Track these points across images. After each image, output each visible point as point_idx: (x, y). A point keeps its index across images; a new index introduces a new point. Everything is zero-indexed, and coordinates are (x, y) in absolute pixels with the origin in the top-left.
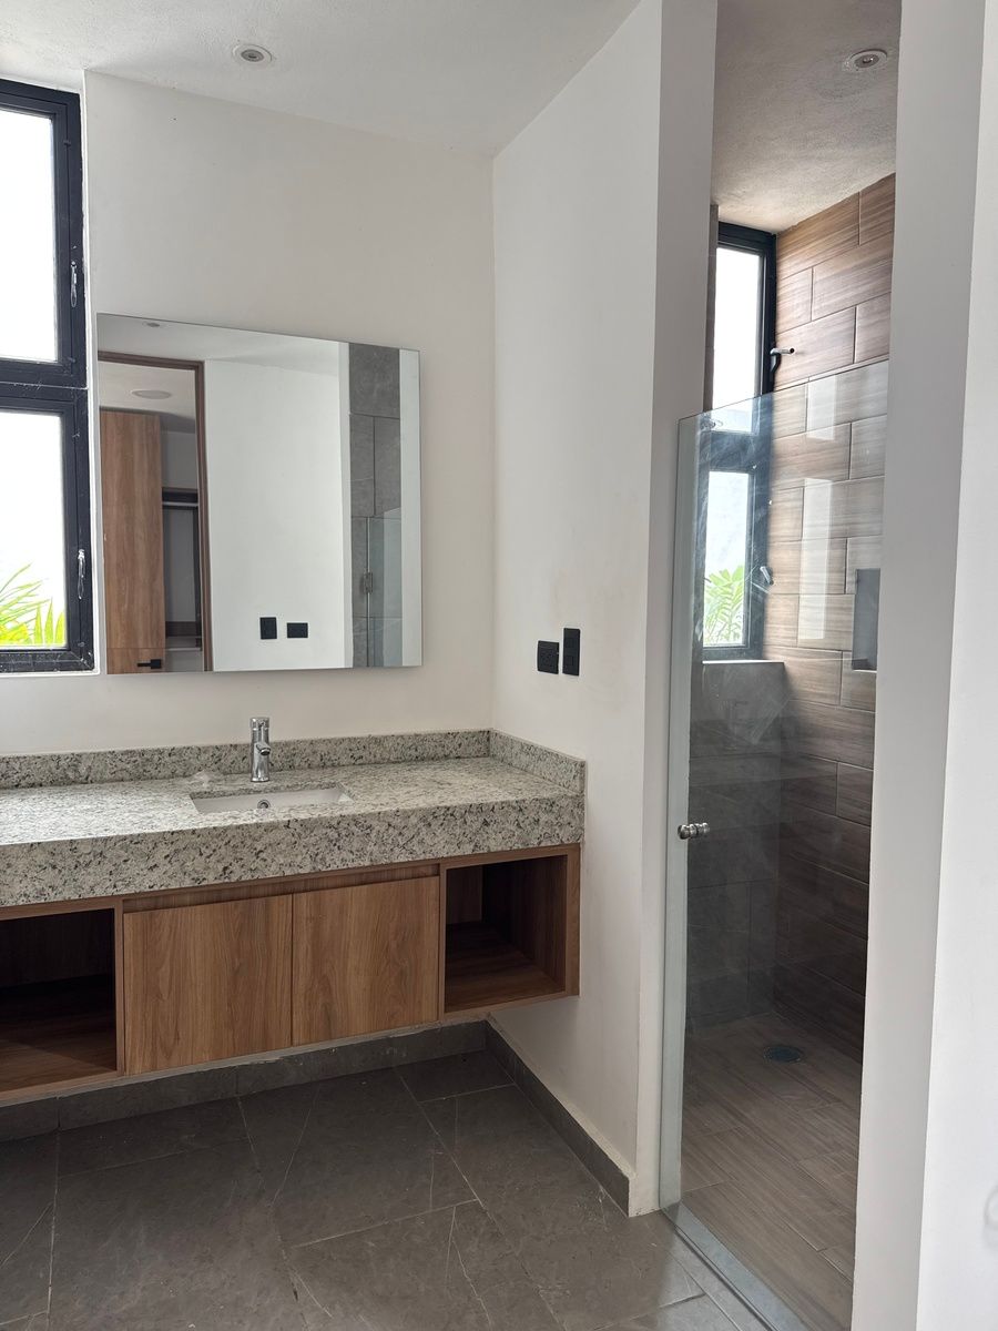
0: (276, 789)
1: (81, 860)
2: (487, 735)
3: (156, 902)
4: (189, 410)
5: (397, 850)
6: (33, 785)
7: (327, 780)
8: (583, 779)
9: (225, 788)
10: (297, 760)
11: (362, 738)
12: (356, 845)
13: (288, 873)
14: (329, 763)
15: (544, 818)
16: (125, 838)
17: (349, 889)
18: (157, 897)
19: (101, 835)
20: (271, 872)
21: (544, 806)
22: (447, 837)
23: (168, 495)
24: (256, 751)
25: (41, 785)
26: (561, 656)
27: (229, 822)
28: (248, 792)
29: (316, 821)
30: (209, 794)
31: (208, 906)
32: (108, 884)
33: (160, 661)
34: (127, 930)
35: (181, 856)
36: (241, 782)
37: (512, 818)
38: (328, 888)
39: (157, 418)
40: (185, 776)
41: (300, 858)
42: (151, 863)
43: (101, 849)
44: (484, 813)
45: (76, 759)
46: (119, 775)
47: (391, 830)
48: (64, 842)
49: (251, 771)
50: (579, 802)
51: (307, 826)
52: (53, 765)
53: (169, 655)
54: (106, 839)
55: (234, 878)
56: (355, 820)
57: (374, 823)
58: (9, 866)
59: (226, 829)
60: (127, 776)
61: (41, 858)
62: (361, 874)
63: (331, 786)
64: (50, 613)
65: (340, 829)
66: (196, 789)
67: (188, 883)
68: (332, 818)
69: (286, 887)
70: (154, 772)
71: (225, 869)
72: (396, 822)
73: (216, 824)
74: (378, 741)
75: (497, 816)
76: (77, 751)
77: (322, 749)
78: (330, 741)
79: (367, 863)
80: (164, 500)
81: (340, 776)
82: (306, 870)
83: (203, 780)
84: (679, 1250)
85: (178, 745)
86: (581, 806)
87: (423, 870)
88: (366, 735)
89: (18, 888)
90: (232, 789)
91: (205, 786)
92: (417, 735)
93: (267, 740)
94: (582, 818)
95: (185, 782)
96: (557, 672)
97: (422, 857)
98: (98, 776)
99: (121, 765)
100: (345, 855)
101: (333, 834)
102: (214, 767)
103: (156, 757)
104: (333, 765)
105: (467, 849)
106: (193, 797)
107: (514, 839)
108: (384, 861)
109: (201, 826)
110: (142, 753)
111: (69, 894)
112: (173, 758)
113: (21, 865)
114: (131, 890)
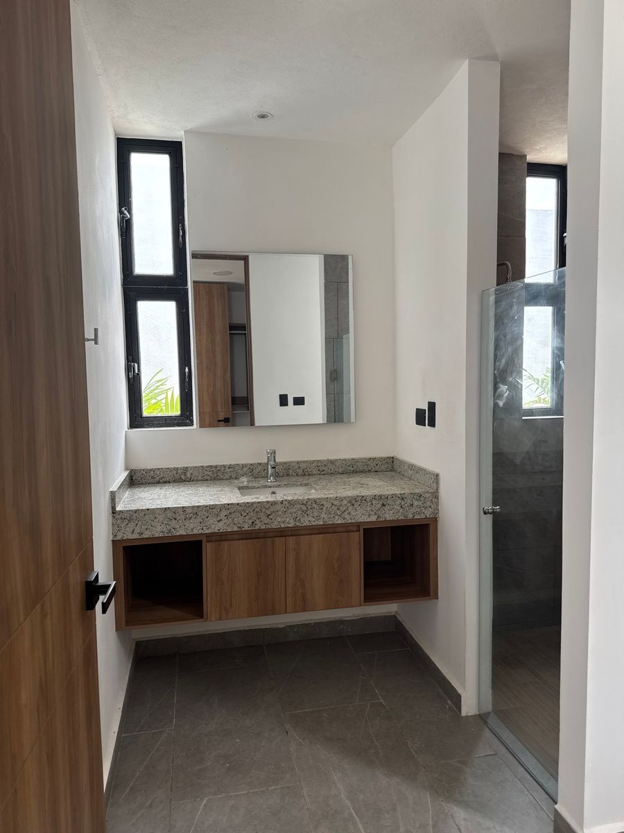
0: (279, 486)
1: (187, 516)
2: (392, 460)
3: (220, 537)
4: (242, 281)
5: (336, 517)
6: (165, 482)
7: (304, 482)
8: (438, 483)
9: (254, 485)
10: (291, 472)
11: (323, 460)
12: (316, 514)
13: (283, 526)
14: (307, 473)
15: (416, 503)
16: (207, 506)
17: (313, 536)
18: (222, 535)
19: (196, 505)
20: (275, 525)
21: (415, 497)
22: (363, 512)
23: (232, 327)
24: (269, 466)
25: (169, 482)
26: (426, 417)
27: (255, 500)
28: (266, 487)
29: (296, 501)
30: (247, 488)
31: (245, 541)
32: (199, 528)
33: (228, 418)
34: (208, 550)
35: (232, 516)
36: (263, 482)
37: (398, 503)
38: (302, 535)
39: (226, 286)
40: (236, 479)
41: (288, 519)
42: (219, 519)
43: (196, 511)
44: (383, 500)
45: (186, 469)
46: (205, 478)
47: (333, 507)
48: (180, 507)
49: (267, 477)
50: (436, 495)
51: (291, 503)
52: (175, 472)
53: (234, 415)
54: (198, 507)
55: (257, 527)
56: (315, 501)
57: (325, 503)
58: (156, 518)
59: (253, 503)
60: (209, 478)
61: (170, 515)
62: (319, 528)
63: (306, 485)
64: (173, 395)
65: (307, 506)
66: (241, 485)
67: (236, 529)
68: (304, 500)
69: (282, 533)
70: (221, 476)
71: (253, 522)
72: (337, 503)
73: (248, 501)
74: (332, 462)
75: (390, 502)
76: (186, 466)
77: (303, 466)
78: (307, 462)
79: (322, 523)
80: (230, 330)
81: (312, 479)
82: (291, 525)
83: (244, 481)
84: (487, 733)
85: (233, 463)
86: (437, 497)
87: (351, 528)
88: (325, 458)
89: (159, 529)
90: (258, 485)
91: (245, 484)
92: (353, 459)
93: (275, 461)
94: (437, 504)
95: (236, 481)
96: (425, 425)
97: (350, 521)
98: (196, 478)
99: (206, 473)
100: (310, 518)
101: (304, 508)
102: (250, 474)
103: (222, 469)
104: (309, 475)
105: (374, 518)
106: (239, 488)
107: (400, 514)
108: (330, 522)
109: (241, 502)
110: (216, 467)
111: (182, 532)
112: (231, 470)
113: (161, 518)
114: (210, 531)
